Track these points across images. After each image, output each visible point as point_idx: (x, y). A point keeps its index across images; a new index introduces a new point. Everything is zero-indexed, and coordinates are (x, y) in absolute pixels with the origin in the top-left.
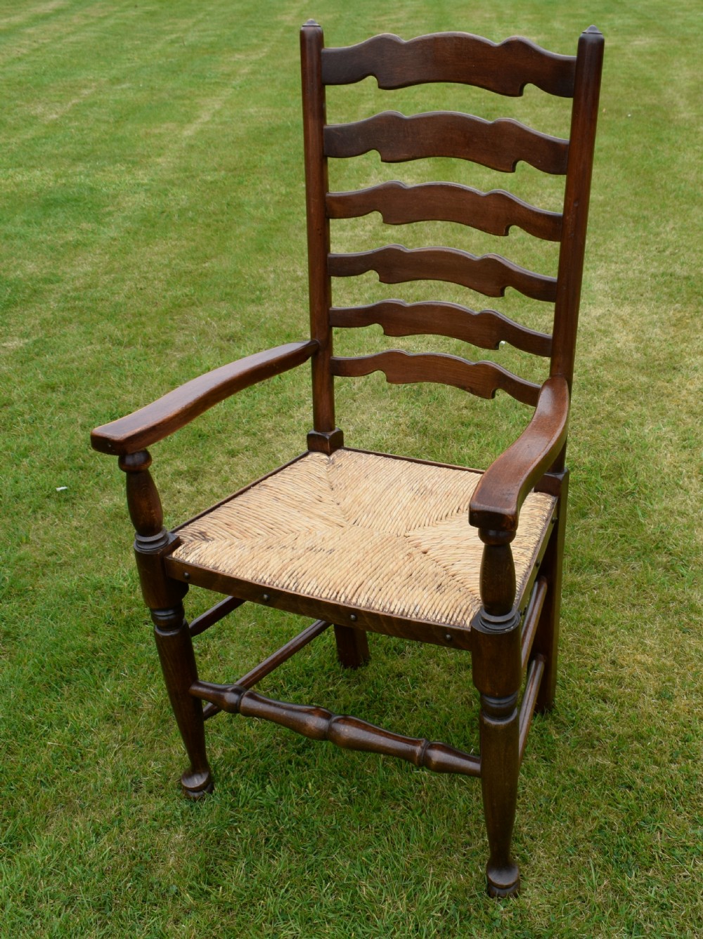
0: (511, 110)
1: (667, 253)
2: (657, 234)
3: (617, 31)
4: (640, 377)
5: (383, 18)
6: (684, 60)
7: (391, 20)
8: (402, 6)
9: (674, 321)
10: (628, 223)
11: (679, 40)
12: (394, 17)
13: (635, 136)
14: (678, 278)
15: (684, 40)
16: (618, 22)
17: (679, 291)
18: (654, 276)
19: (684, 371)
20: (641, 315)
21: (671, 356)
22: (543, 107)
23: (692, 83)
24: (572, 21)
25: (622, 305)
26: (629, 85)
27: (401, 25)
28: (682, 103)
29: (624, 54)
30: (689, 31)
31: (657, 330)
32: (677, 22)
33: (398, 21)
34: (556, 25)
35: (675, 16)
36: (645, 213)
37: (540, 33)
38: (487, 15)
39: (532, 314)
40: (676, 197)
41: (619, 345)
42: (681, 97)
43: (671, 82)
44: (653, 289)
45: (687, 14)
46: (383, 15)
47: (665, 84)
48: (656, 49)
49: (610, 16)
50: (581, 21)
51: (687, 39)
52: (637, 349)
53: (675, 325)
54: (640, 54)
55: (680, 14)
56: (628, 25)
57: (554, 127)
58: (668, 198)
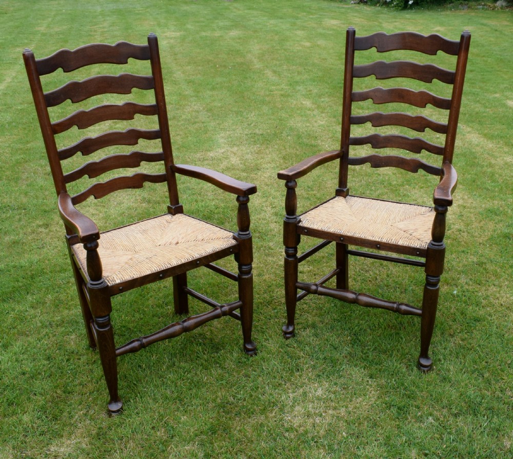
0: (170, 68)
1: (252, 125)
2: (247, 118)
3: (221, 28)
4: (243, 174)
5: (96, 27)
6: (256, 41)
7: (100, 27)
8: (105, 20)
9: (257, 151)
10: (233, 114)
11: (252, 31)
12: (101, 26)
13: (234, 77)
14: (258, 135)
15: (255, 31)
16: (221, 24)
17: (258, 139)
18: (247, 135)
19: (262, 170)
20: (242, 150)
21: (256, 165)
22: (187, 66)
23: (260, 51)
24: (197, 24)
25: (233, 147)
26: (229, 54)
27: (105, 30)
28: (255, 61)
29: (225, 39)
30: (257, 27)
31: (250, 155)
32: (251, 23)
33: (104, 28)
34: (189, 26)
35: (250, 20)
36: (241, 110)
37: (181, 31)
38: (152, 23)
39: (192, 154)
40: (255, 102)
41: (233, 163)
42: (255, 58)
43: (250, 52)
44: (246, 140)
45: (256, 18)
46: (95, 25)
47: (247, 53)
48: (241, 36)
49: (217, 21)
50: (202, 24)
51: (256, 31)
52: (241, 163)
53: (257, 153)
54: (233, 39)
55: (253, 19)
56: (226, 25)
57: (193, 75)
58: (251, 103)
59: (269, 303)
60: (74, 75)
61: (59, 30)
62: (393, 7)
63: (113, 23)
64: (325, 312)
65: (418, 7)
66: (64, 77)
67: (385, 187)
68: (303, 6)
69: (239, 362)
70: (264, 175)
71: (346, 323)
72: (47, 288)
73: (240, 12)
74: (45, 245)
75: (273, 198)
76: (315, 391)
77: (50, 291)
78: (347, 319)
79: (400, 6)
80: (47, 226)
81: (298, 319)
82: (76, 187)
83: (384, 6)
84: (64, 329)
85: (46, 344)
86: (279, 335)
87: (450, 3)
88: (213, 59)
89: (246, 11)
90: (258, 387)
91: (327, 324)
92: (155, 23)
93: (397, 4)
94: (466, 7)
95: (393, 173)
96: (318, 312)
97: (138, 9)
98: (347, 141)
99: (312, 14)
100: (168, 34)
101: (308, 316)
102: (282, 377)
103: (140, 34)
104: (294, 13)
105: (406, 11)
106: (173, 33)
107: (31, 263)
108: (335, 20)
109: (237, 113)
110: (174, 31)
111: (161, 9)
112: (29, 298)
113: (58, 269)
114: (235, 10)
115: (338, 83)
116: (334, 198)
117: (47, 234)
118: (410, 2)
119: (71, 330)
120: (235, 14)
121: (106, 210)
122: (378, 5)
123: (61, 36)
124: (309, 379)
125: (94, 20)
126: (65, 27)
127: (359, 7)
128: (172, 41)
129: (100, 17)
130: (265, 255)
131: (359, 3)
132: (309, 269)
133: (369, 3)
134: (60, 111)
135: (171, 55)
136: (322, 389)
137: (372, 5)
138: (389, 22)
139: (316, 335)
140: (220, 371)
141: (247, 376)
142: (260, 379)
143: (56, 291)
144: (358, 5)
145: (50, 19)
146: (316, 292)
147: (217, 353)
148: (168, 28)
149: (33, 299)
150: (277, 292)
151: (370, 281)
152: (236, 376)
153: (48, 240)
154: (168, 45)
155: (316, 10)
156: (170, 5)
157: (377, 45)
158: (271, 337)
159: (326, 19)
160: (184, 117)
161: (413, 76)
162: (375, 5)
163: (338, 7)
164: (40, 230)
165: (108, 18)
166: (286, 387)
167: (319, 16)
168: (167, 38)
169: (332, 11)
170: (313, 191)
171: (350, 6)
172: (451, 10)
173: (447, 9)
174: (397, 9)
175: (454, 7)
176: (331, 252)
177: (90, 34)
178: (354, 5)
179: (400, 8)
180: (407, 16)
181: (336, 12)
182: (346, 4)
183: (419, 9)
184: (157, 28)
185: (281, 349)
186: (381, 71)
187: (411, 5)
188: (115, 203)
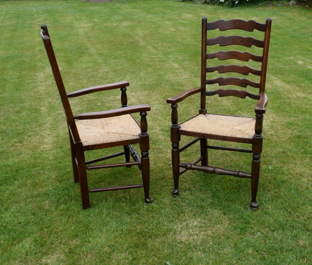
1: (143, 79)
2: (139, 75)
3: (117, 21)
5: (34, 21)
6: (140, 28)
8: (39, 17)
9: (147, 95)
10: (130, 73)
11: (137, 22)
12: (38, 21)
13: (128, 51)
14: (147, 85)
15: (139, 22)
16: (116, 18)
17: (147, 88)
18: (140, 85)
20: (138, 94)
22: (97, 45)
23: (144, 35)
24: (101, 18)
25: (132, 92)
26: (124, 37)
28: (141, 41)
29: (120, 28)
30: (140, 19)
31: (143, 97)
32: (136, 17)
33: (40, 22)
34: (96, 20)
35: (135, 15)
36: (135, 70)
37: (91, 23)
38: (71, 18)
39: (106, 97)
40: (143, 66)
41: (133, 102)
42: (141, 39)
43: (137, 35)
44: (140, 88)
45: (139, 14)
47: (135, 36)
48: (130, 25)
49: (113, 16)
50: (104, 18)
51: (140, 22)
52: (138, 102)
53: (147, 96)
54: (125, 27)
55: (137, 14)
56: (120, 19)
57: (102, 50)
58: (141, 66)
59: (163, 179)
60: (24, 52)
61: (10, 24)
62: (226, 6)
63: (46, 19)
64: (196, 182)
65: (242, 5)
66: (18, 53)
67: (226, 112)
68: (169, 6)
69: (148, 210)
70: (153, 108)
71: (208, 187)
72: (27, 177)
73: (128, 10)
74: (21, 153)
75: (159, 121)
76: (193, 223)
77: (28, 178)
78: (209, 185)
79: (230, 5)
80: (21, 142)
81: (180, 186)
82: (36, 119)
83: (220, 5)
84: (40, 198)
85: (31, 207)
86: (170, 195)
87: (261, 3)
88: (114, 40)
89: (132, 10)
90: (160, 223)
91: (197, 188)
92: (73, 18)
93: (228, 4)
94: (271, 5)
95: (231, 105)
96: (192, 182)
97: (61, 9)
98: (204, 82)
99: (174, 11)
100: (83, 25)
101: (186, 185)
102: (174, 217)
103: (64, 25)
104: (163, 11)
105: (233, 8)
106: (86, 25)
107: (15, 164)
108: (189, 15)
109: (132, 72)
110: (86, 23)
111: (76, 9)
112: (17, 183)
113: (32, 166)
114: (124, 9)
115: (194, 53)
116: (199, 115)
117: (22, 147)
118: (236, 3)
119: (45, 199)
120: (125, 12)
121: (57, 132)
122: (216, 4)
123: (12, 28)
124: (189, 217)
125: (33, 17)
126: (13, 22)
127: (204, 6)
128: (86, 29)
129: (36, 15)
130: (158, 153)
131: (204, 3)
132: (184, 159)
133: (210, 4)
134: (19, 74)
135: (86, 38)
136: (197, 222)
137: (212, 4)
138: (223, 15)
139: (191, 194)
140: (137, 215)
141: (153, 217)
142: (161, 218)
143: (32, 178)
144: (203, 5)
145: (2, 17)
146: (190, 168)
147: (134, 206)
148: (82, 21)
149: (19, 183)
150: (167, 172)
151: (220, 164)
152: (147, 217)
153: (23, 150)
154: (83, 32)
155: (177, 8)
156: (82, 6)
157: (220, 27)
158: (165, 196)
159: (184, 14)
160: (99, 76)
161: (241, 44)
162: (214, 4)
163: (191, 6)
164: (17, 144)
165: (42, 16)
166: (176, 222)
167: (179, 12)
168: (82, 27)
169: (188, 9)
170: (183, 116)
171: (198, 5)
172: (262, 7)
173: (259, 6)
174: (228, 7)
175: (263, 5)
176: (197, 150)
177: (31, 26)
178: (200, 5)
179: (230, 6)
180: (234, 11)
181: (189, 9)
182: (196, 4)
183: (242, 7)
184: (75, 21)
185: (171, 203)
186: (223, 41)
187: (237, 4)
188: (62, 128)
